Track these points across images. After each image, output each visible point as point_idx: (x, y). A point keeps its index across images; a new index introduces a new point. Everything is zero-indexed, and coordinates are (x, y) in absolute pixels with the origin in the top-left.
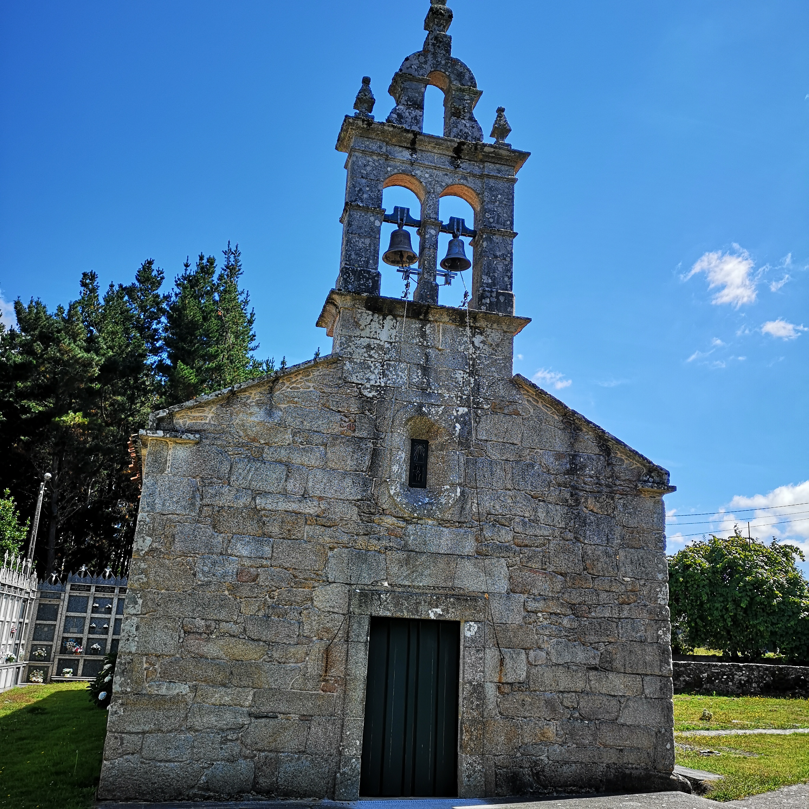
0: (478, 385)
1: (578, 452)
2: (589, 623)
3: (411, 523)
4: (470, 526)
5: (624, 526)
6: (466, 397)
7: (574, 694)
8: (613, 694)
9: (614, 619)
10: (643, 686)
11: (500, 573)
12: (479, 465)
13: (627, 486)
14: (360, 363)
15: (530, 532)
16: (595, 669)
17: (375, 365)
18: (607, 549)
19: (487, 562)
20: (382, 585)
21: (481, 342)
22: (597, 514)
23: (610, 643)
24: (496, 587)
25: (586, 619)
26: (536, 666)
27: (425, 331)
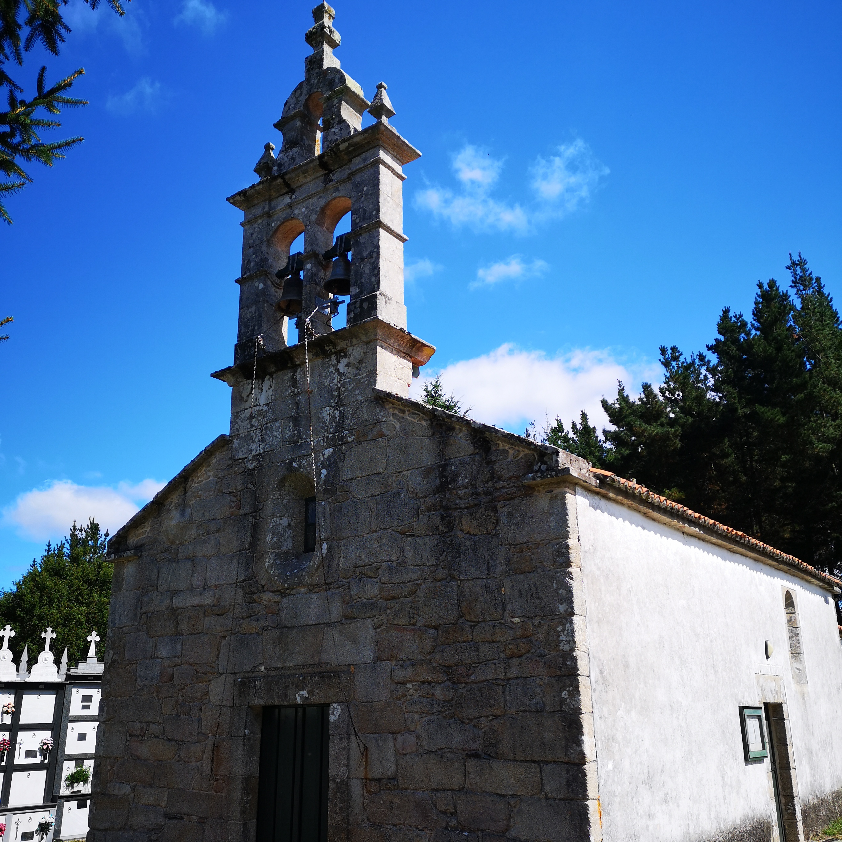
0: (342, 416)
1: (450, 459)
2: (467, 691)
3: (285, 596)
4: (337, 586)
5: (510, 545)
6: (331, 435)
7: (449, 793)
8: (499, 792)
9: (500, 682)
10: (542, 779)
11: (366, 638)
12: (345, 511)
13: (512, 487)
14: (245, 436)
15: (397, 579)
16: (476, 756)
17: (255, 433)
18: (487, 582)
19: (353, 626)
20: (260, 670)
21: (346, 366)
22: (476, 535)
23: (496, 717)
24: (361, 656)
25: (464, 685)
26: (405, 755)
27: (296, 378)
